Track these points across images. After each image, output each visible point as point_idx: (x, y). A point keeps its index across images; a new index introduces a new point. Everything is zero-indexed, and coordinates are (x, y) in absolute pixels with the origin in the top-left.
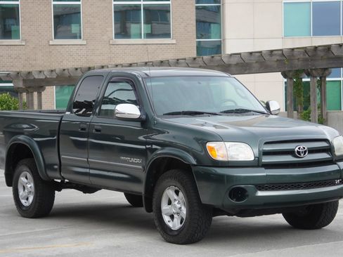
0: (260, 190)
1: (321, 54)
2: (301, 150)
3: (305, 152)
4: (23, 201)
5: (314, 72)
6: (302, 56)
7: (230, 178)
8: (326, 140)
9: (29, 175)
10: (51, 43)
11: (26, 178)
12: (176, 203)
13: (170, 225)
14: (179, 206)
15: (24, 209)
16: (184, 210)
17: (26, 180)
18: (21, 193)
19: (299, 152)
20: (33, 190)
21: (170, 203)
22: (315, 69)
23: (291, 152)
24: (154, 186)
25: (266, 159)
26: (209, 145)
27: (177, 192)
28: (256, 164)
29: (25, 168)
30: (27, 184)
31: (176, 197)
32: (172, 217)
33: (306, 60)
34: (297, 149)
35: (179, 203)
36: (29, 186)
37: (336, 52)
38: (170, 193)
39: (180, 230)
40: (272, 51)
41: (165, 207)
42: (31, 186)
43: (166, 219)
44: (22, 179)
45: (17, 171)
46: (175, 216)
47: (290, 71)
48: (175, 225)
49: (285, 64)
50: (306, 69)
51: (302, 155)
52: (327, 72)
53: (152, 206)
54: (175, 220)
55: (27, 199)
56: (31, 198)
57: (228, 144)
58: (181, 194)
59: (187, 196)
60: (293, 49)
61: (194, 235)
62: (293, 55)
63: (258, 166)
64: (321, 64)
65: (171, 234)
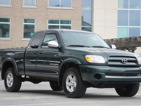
0: (107, 75)
1: (133, 41)
2: (124, 60)
3: (126, 61)
4: (8, 85)
5: (129, 48)
6: (125, 42)
7: (95, 69)
8: (135, 58)
9: (11, 74)
10: (22, 40)
11: (10, 76)
12: (72, 81)
13: (69, 90)
14: (73, 82)
15: (8, 88)
16: (75, 84)
17: (10, 77)
18: (8, 82)
19: (124, 61)
20: (13, 80)
21: (69, 81)
22: (130, 47)
23: (120, 61)
24: (63, 75)
25: (110, 63)
26: (86, 56)
27: (73, 77)
28: (106, 65)
29: (10, 71)
30: (10, 78)
31: (72, 79)
32: (70, 87)
33: (126, 43)
34: (123, 60)
35: (73, 81)
36: (11, 79)
37: (139, 40)
38: (70, 77)
39: (73, 92)
40: (112, 39)
41: (67, 83)
42: (12, 79)
43: (68, 88)
44: (9, 76)
45: (7, 73)
46: (72, 87)
47: (120, 48)
48: (71, 90)
49: (118, 45)
50: (126, 47)
51: (125, 63)
52: (135, 48)
53: (62, 83)
54: (71, 88)
55: (10, 84)
56: (12, 84)
57: (94, 56)
58: (74, 77)
59: (77, 78)
60: (121, 39)
61: (79, 94)
62: (121, 41)
63: (107, 66)
64: (133, 45)
65: (69, 94)
